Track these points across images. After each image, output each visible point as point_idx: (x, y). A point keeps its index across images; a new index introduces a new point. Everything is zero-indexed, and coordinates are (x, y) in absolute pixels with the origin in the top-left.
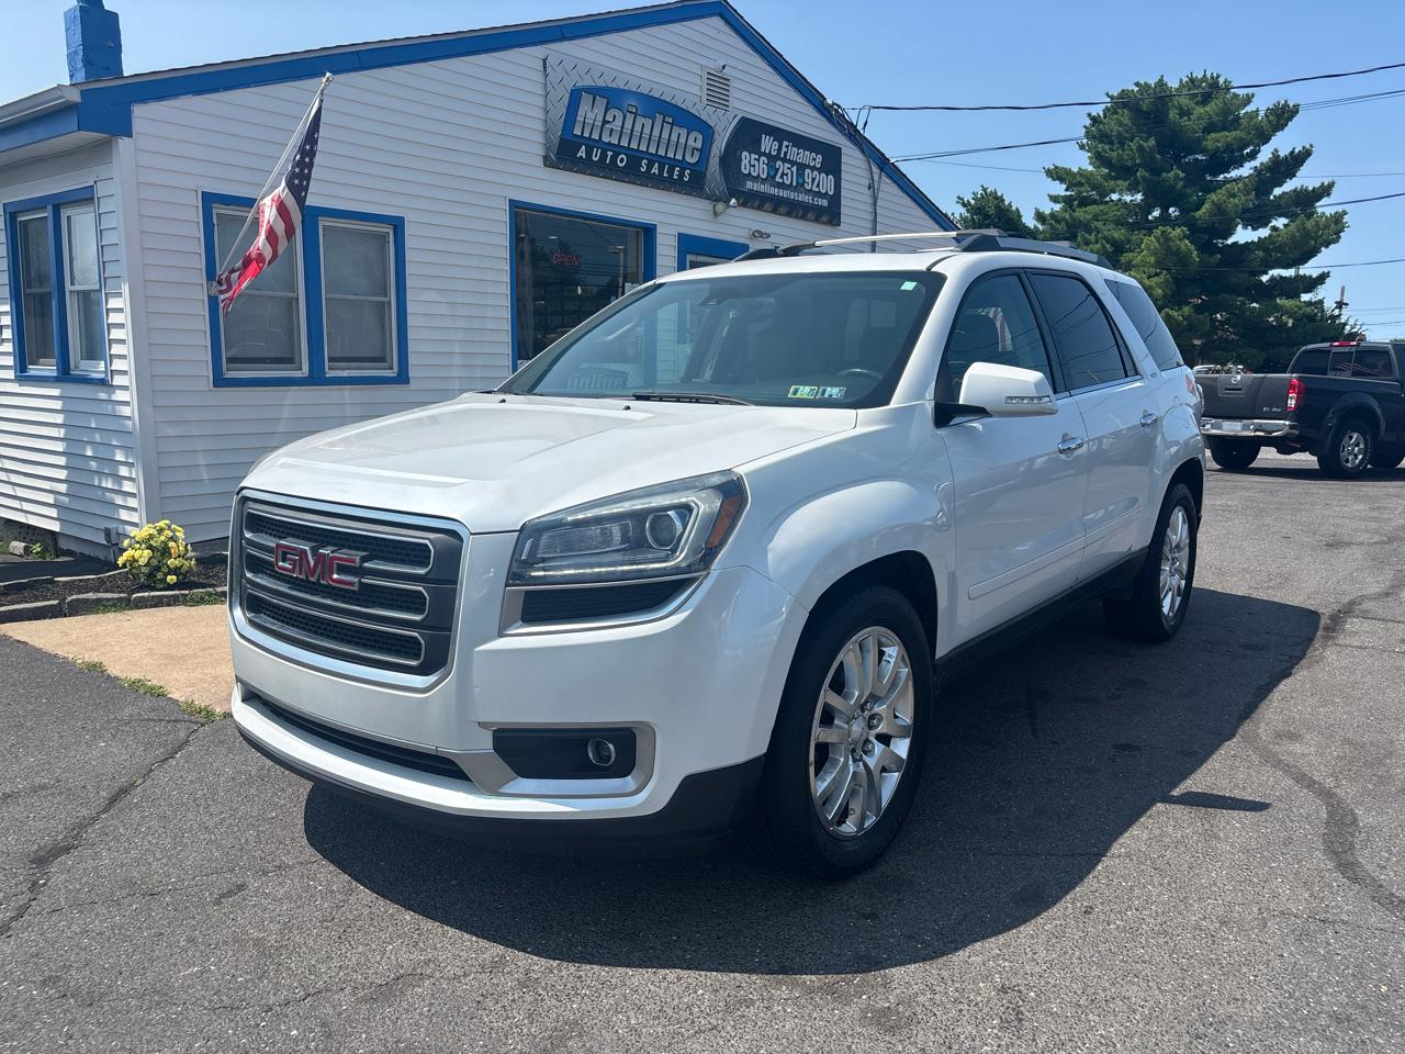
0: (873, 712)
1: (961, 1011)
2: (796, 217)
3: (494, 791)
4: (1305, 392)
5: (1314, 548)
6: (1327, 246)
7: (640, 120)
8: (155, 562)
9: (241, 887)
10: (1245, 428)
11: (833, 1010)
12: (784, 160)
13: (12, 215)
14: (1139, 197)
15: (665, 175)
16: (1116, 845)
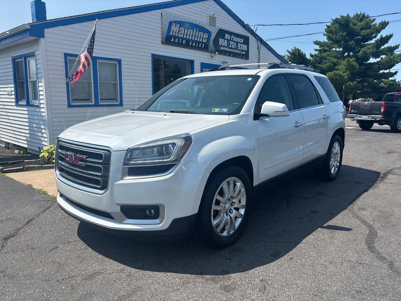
0: (233, 201)
1: (249, 286)
2: (236, 57)
3: (121, 222)
4: (386, 107)
5: (383, 154)
6: (397, 63)
7: (190, 30)
8: (49, 156)
9: (57, 247)
10: (369, 117)
11: (212, 285)
12: (232, 41)
13: (14, 60)
14: (341, 49)
15: (197, 46)
16: (304, 240)
